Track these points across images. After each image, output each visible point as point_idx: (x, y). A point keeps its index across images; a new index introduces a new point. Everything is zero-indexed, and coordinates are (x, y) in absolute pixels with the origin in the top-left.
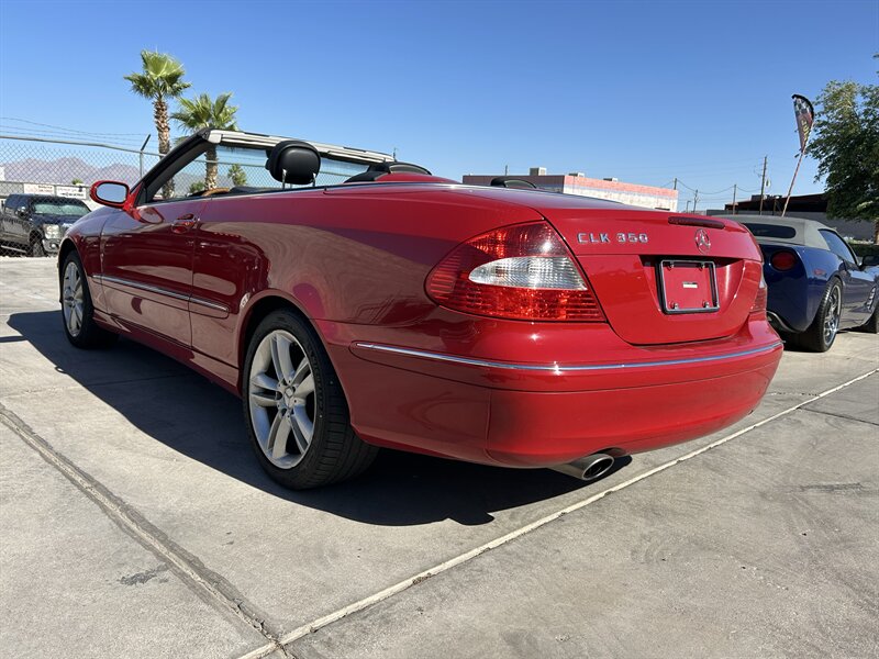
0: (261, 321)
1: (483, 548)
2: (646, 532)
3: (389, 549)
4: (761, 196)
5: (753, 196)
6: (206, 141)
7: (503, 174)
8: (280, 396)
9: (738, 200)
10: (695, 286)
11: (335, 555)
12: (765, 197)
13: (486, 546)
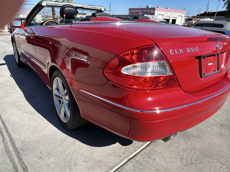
0: (53, 72)
1: (128, 158)
2: (185, 148)
3: (95, 160)
4: (207, 12)
5: (204, 12)
6: (41, 5)
7: (139, 8)
8: (61, 98)
9: (200, 13)
10: (212, 64)
11: (75, 165)
12: (208, 12)
13: (129, 158)
